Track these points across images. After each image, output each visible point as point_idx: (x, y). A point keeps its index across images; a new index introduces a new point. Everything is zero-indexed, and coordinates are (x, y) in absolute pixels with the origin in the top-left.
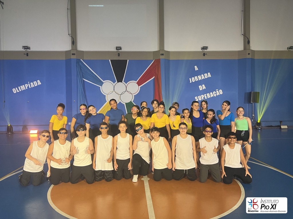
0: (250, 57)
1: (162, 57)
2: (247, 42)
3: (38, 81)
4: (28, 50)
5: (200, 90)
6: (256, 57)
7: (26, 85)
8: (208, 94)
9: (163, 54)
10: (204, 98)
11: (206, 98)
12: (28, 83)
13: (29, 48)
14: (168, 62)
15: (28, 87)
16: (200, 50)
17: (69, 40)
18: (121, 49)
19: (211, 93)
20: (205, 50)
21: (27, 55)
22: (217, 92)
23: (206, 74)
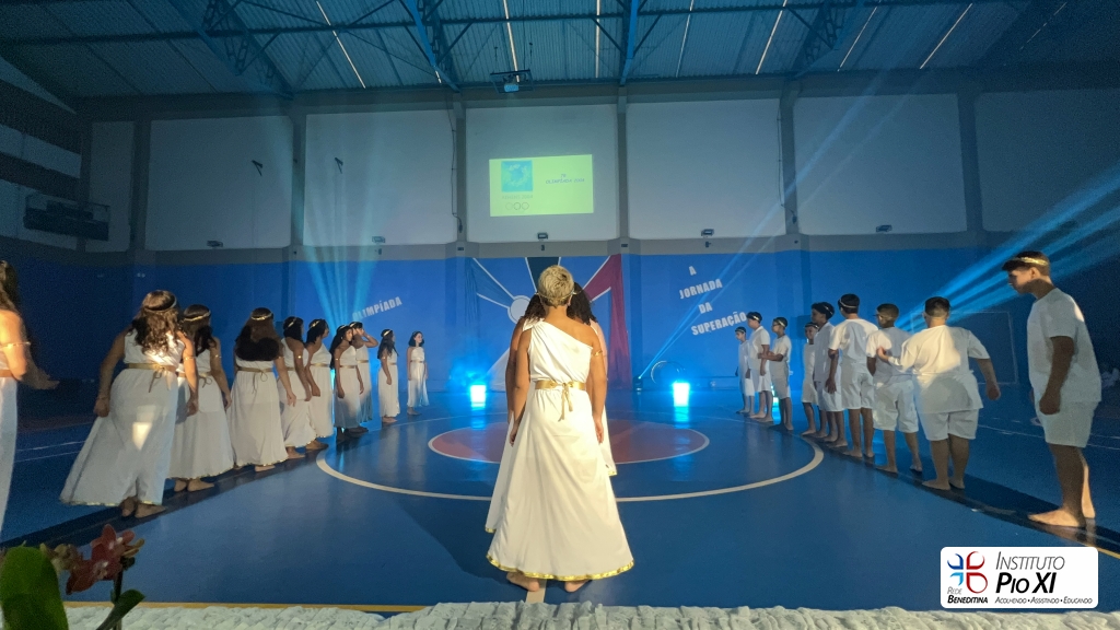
0: (798, 247)
1: (624, 251)
2: (792, 219)
3: (397, 299)
4: (382, 244)
5: (703, 311)
6: (813, 248)
7: (376, 307)
8: (718, 322)
9: (625, 246)
10: (710, 328)
11: (713, 329)
12: (378, 303)
13: (382, 240)
14: (636, 259)
15: (379, 310)
16: (698, 235)
17: (453, 223)
18: (547, 237)
19: (724, 319)
20: (709, 237)
21: (380, 252)
22: (736, 316)
23: (711, 283)
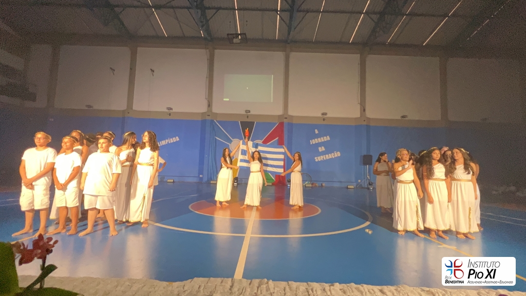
0: (365, 123)
1: (286, 121)
2: (363, 110)
3: (177, 137)
4: (171, 111)
5: (320, 150)
8: (327, 156)
9: (286, 118)
10: (323, 159)
11: (325, 159)
12: (168, 139)
13: (171, 109)
14: (291, 125)
15: (168, 142)
16: (320, 115)
17: (205, 103)
18: (249, 112)
19: (330, 155)
20: (325, 116)
22: (336, 153)
23: (325, 137)
